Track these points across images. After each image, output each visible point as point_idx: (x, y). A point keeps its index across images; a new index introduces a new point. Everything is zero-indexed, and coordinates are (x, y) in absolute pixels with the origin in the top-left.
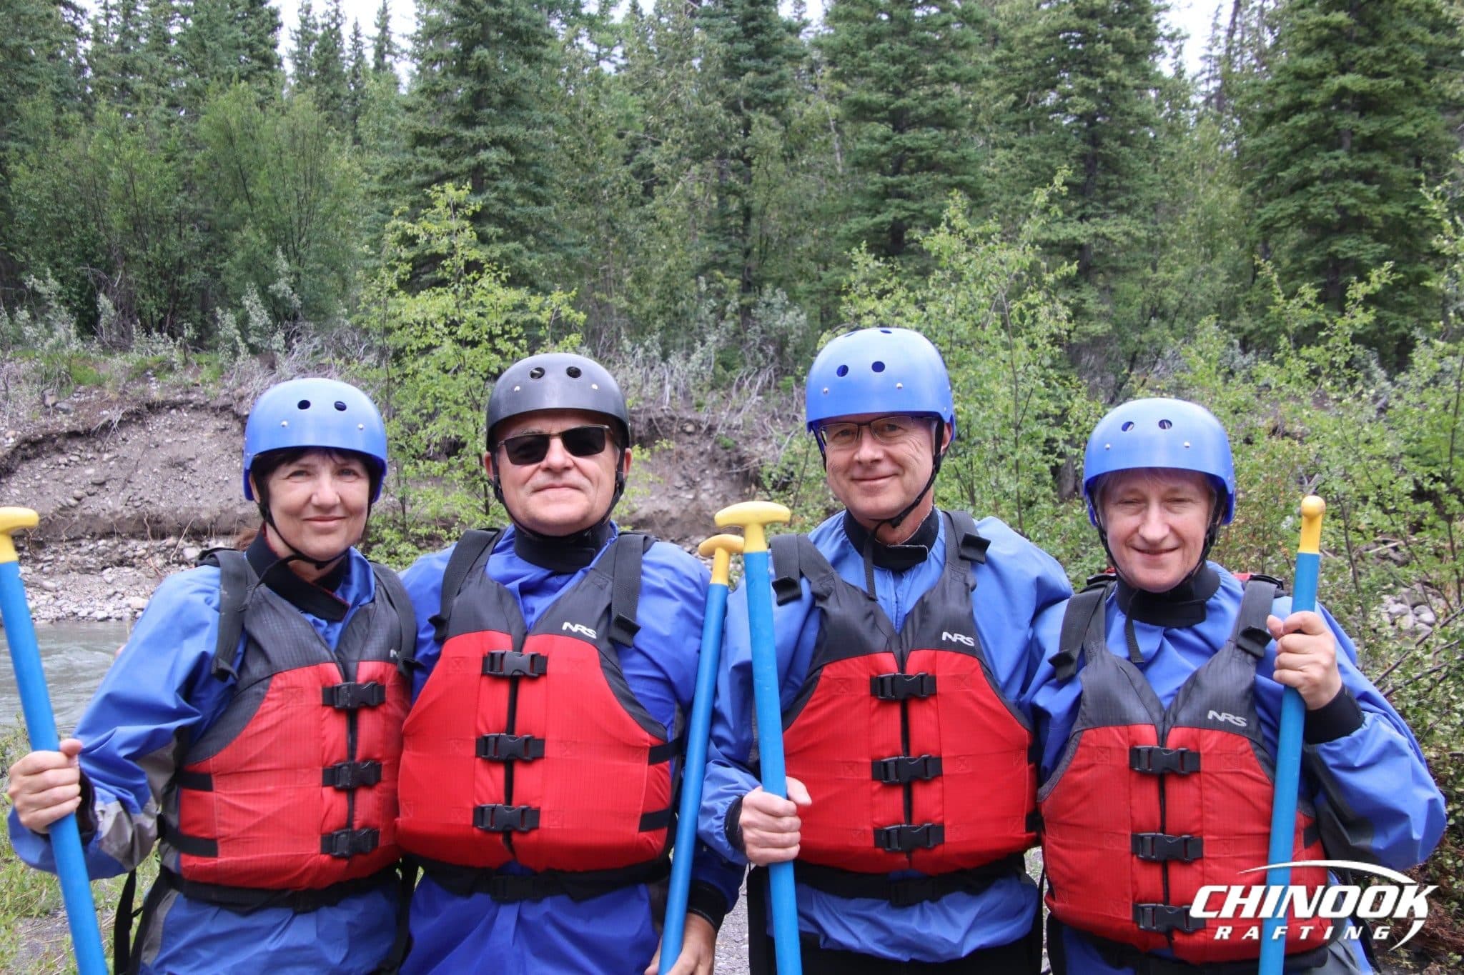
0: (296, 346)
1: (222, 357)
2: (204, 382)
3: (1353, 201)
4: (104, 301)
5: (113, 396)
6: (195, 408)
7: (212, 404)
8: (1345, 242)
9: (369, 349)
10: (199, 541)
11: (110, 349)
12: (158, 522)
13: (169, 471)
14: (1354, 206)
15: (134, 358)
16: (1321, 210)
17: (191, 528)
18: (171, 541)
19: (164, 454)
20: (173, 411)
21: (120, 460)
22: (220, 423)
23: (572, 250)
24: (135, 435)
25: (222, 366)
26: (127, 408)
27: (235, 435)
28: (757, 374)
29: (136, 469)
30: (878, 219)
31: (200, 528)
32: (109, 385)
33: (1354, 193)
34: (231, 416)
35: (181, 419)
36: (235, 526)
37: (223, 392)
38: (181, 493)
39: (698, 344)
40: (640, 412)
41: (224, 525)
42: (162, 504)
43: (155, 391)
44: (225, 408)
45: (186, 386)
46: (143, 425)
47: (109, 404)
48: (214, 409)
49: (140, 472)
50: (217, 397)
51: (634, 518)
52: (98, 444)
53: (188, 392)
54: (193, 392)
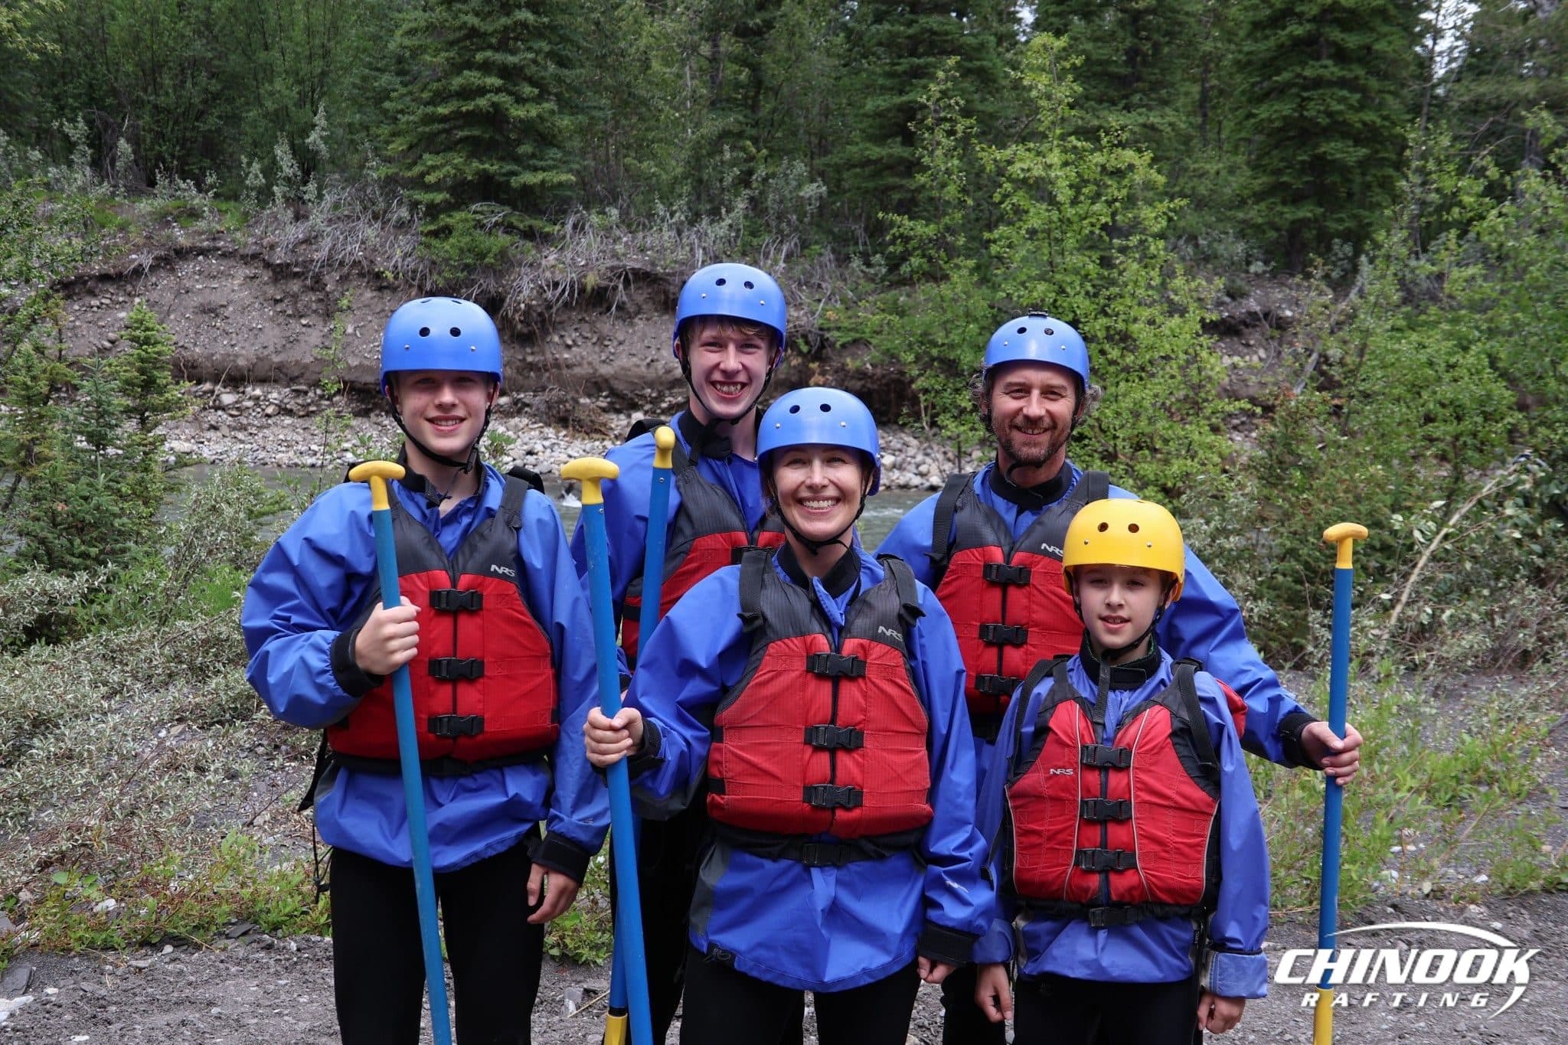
0: (327, 197)
1: (250, 205)
2: (228, 229)
3: (1341, 107)
4: (123, 145)
5: (140, 241)
6: (224, 255)
7: (241, 251)
8: (1333, 144)
9: (400, 203)
10: (236, 387)
11: (134, 192)
12: (194, 367)
13: (201, 318)
14: (1340, 112)
15: (158, 203)
16: (1313, 113)
17: (228, 374)
18: (207, 386)
19: (196, 300)
20: (201, 258)
21: (152, 304)
22: (249, 271)
23: (596, 113)
24: (165, 281)
25: (246, 214)
26: (156, 253)
27: (265, 284)
28: (781, 242)
29: (168, 314)
30: (905, 98)
31: (238, 374)
32: (132, 228)
33: (1342, 100)
34: (261, 264)
35: (210, 265)
36: (272, 374)
37: (251, 240)
38: (215, 339)
39: (723, 211)
40: (673, 274)
41: (261, 372)
42: (197, 350)
43: (181, 236)
44: (255, 256)
45: (211, 232)
46: (173, 270)
47: (137, 249)
48: (243, 257)
49: (172, 317)
50: (246, 245)
51: (670, 377)
52: (129, 288)
53: (214, 239)
54: (219, 239)
